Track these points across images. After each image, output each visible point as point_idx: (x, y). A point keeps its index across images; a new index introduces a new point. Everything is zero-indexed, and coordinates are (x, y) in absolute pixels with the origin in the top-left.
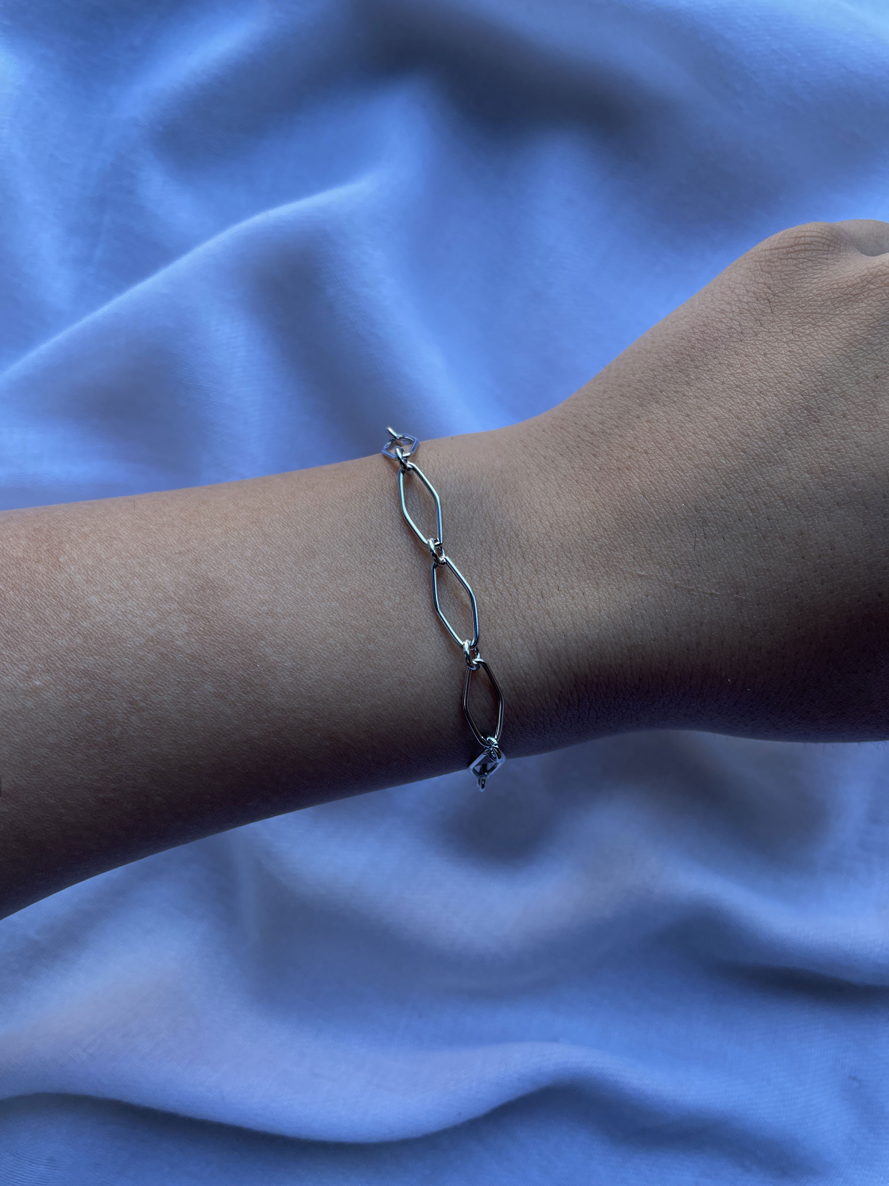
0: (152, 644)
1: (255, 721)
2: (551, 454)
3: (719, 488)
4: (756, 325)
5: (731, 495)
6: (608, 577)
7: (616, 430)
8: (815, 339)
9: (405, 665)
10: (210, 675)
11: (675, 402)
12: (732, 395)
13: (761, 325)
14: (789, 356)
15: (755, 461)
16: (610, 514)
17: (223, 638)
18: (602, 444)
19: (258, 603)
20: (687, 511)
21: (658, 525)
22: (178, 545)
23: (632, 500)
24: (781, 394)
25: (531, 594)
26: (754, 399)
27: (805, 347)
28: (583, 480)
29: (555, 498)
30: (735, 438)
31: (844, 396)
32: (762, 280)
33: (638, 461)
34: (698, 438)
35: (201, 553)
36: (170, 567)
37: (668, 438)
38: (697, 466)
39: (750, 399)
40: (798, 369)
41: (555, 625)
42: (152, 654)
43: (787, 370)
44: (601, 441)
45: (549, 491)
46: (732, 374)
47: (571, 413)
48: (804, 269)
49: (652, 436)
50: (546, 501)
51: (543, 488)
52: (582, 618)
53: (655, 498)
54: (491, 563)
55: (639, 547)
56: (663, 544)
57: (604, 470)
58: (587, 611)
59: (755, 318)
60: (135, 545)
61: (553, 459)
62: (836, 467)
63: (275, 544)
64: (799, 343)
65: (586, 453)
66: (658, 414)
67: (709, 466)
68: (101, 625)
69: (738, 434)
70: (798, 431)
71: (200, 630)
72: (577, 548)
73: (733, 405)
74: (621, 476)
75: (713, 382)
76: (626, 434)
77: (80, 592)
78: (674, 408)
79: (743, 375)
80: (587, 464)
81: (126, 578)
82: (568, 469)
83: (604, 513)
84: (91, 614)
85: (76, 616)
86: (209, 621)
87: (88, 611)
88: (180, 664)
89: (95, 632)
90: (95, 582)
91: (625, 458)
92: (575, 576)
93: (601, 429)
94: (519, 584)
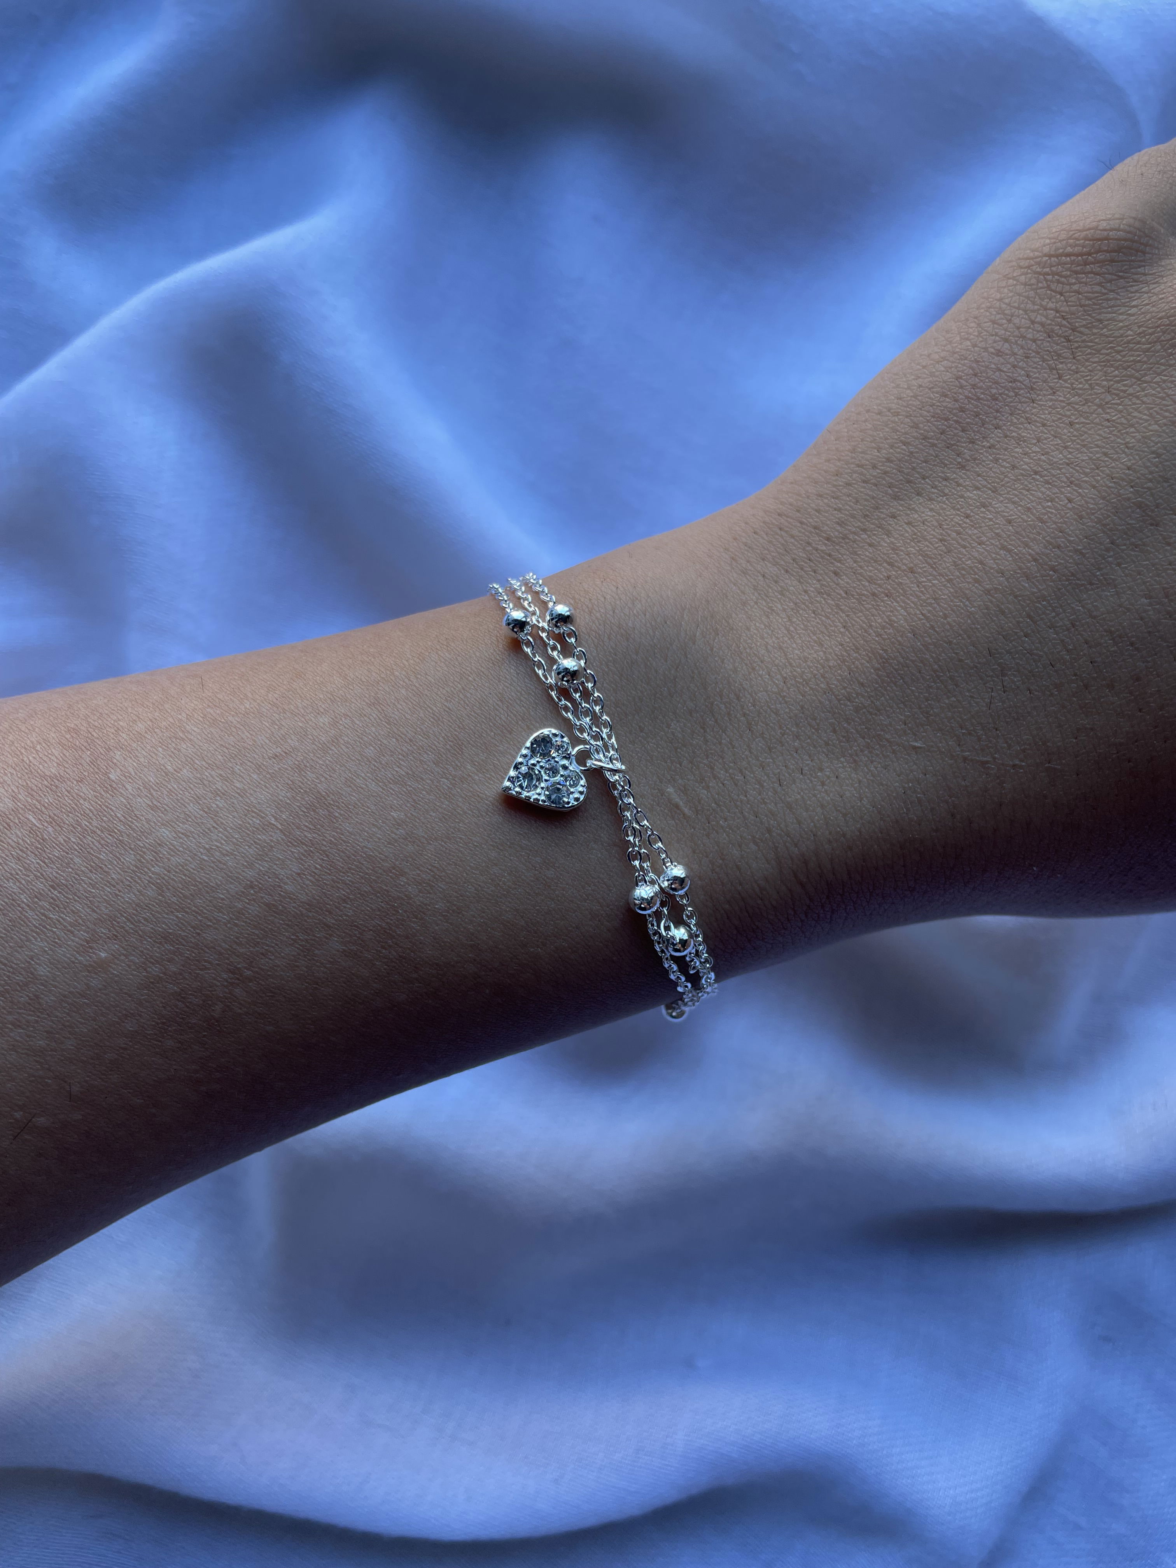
0: (252, 892)
2: (771, 570)
3: (1021, 622)
4: (1052, 377)
5: (1038, 632)
6: (870, 752)
7: (864, 536)
8: (1144, 403)
11: (946, 495)
12: (1029, 485)
13: (1060, 378)
14: (1108, 427)
15: (1070, 583)
16: (868, 662)
17: (348, 876)
19: (391, 825)
20: (977, 657)
21: (937, 676)
22: (270, 744)
23: (898, 641)
24: (1102, 486)
26: (1062, 493)
27: (1130, 415)
28: (823, 610)
29: (786, 639)
30: (1040, 550)
33: (901, 583)
34: (986, 550)
35: (305, 755)
36: (264, 779)
37: (942, 550)
38: (988, 592)
39: (1056, 493)
40: (1123, 447)
41: (799, 823)
42: (254, 906)
43: (1107, 448)
44: (843, 551)
45: (776, 627)
46: (1027, 455)
47: (791, 505)
48: (1113, 291)
49: (919, 546)
50: (774, 643)
51: (767, 623)
52: (838, 811)
53: (931, 639)
54: (706, 741)
55: (911, 708)
56: (946, 704)
57: (853, 595)
58: (843, 800)
59: (1048, 365)
60: (211, 749)
64: (1120, 407)
65: (823, 570)
66: (923, 513)
67: (1006, 592)
68: (179, 870)
69: (1045, 545)
70: (1129, 539)
71: (316, 868)
72: (824, 713)
73: (1032, 502)
74: (878, 606)
75: (1000, 465)
76: (879, 542)
77: (145, 823)
78: (946, 504)
79: (1043, 455)
80: (826, 586)
81: (206, 799)
82: (800, 594)
83: (858, 660)
84: (164, 855)
85: (144, 858)
86: (327, 855)
87: (159, 851)
88: (294, 917)
89: (173, 879)
90: (163, 807)
91: (881, 579)
92: (824, 752)
93: (841, 533)
94: (746, 769)
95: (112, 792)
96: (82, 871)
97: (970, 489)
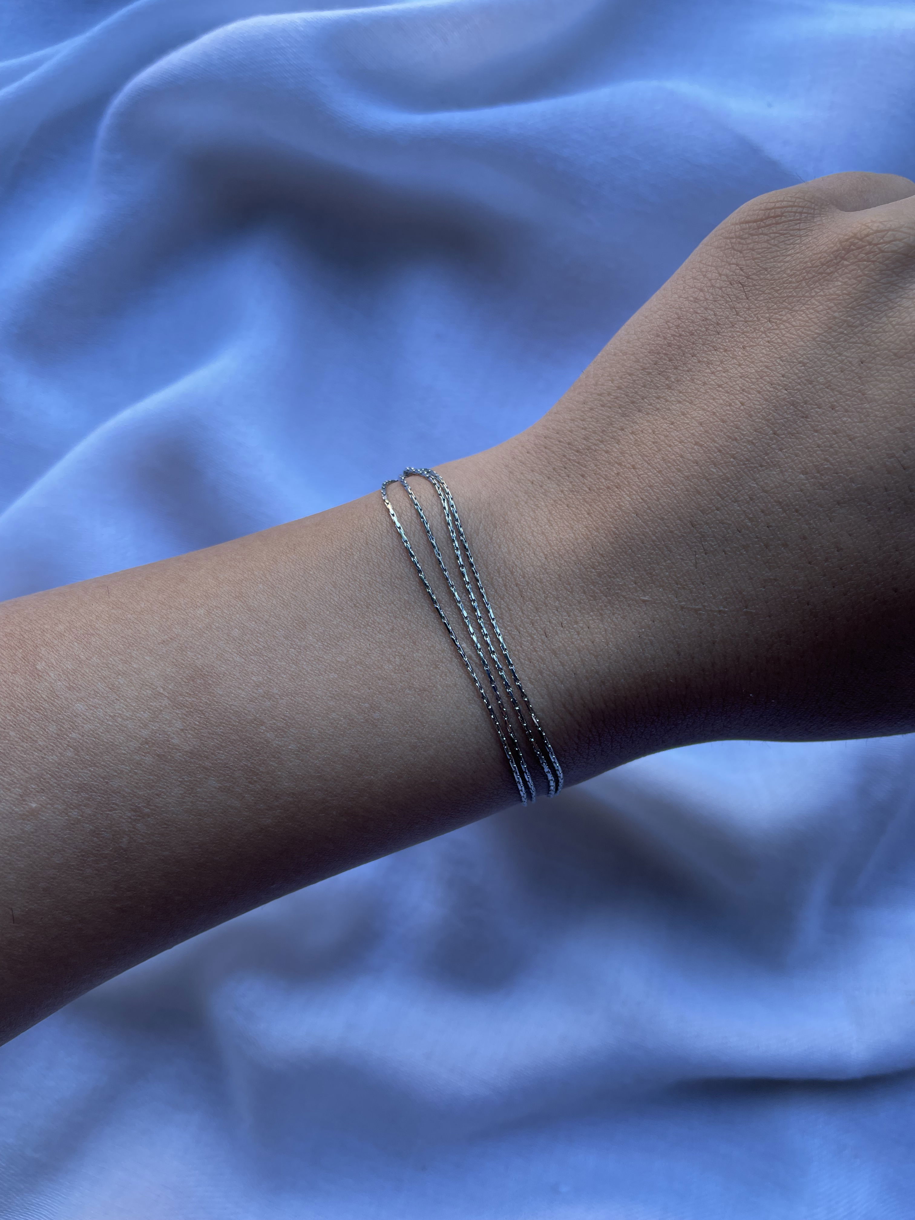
0: (147, 746)
1: (267, 810)
2: (538, 477)
3: (713, 499)
4: (732, 314)
5: (726, 506)
6: (612, 607)
7: (602, 446)
8: (793, 326)
9: (415, 729)
10: (213, 770)
11: (658, 409)
12: (714, 396)
13: (737, 314)
14: (768, 347)
15: (746, 467)
16: (605, 538)
17: (220, 728)
18: (589, 462)
19: (252, 687)
20: (683, 528)
21: (655, 545)
22: (160, 633)
23: (625, 520)
24: (764, 391)
25: (534, 634)
26: (737, 399)
27: (783, 336)
28: (573, 504)
29: (547, 526)
30: (723, 443)
31: (830, 386)
32: (734, 261)
33: (626, 477)
34: (684, 446)
35: (186, 639)
36: (154, 660)
37: (654, 450)
38: (687, 478)
39: (733, 399)
40: (778, 361)
41: (563, 665)
42: (149, 758)
43: (768, 362)
44: (587, 459)
45: (540, 519)
46: (713, 373)
47: (553, 429)
48: (775, 245)
49: (639, 449)
50: (538, 530)
51: (533, 517)
52: (591, 653)
53: (649, 517)
55: (639, 571)
56: (664, 566)
57: (594, 490)
58: (594, 645)
59: (730, 305)
60: (114, 640)
61: (541, 484)
62: (831, 464)
63: (262, 618)
64: (777, 332)
65: (574, 474)
66: (642, 424)
67: (700, 476)
68: (91, 734)
69: (726, 439)
70: (786, 430)
71: (195, 724)
72: (575, 578)
73: (717, 407)
74: (611, 495)
75: (694, 383)
77: (64, 701)
78: (658, 416)
79: (724, 372)
80: (576, 486)
81: (110, 679)
82: (558, 494)
83: (598, 537)
84: (79, 724)
85: (63, 727)
86: (203, 714)
87: (75, 721)
88: (180, 763)
89: (86, 742)
90: (78, 687)
91: (615, 476)
92: (577, 609)
93: (586, 445)
94: (520, 626)
95: (39, 678)
97: (674, 403)
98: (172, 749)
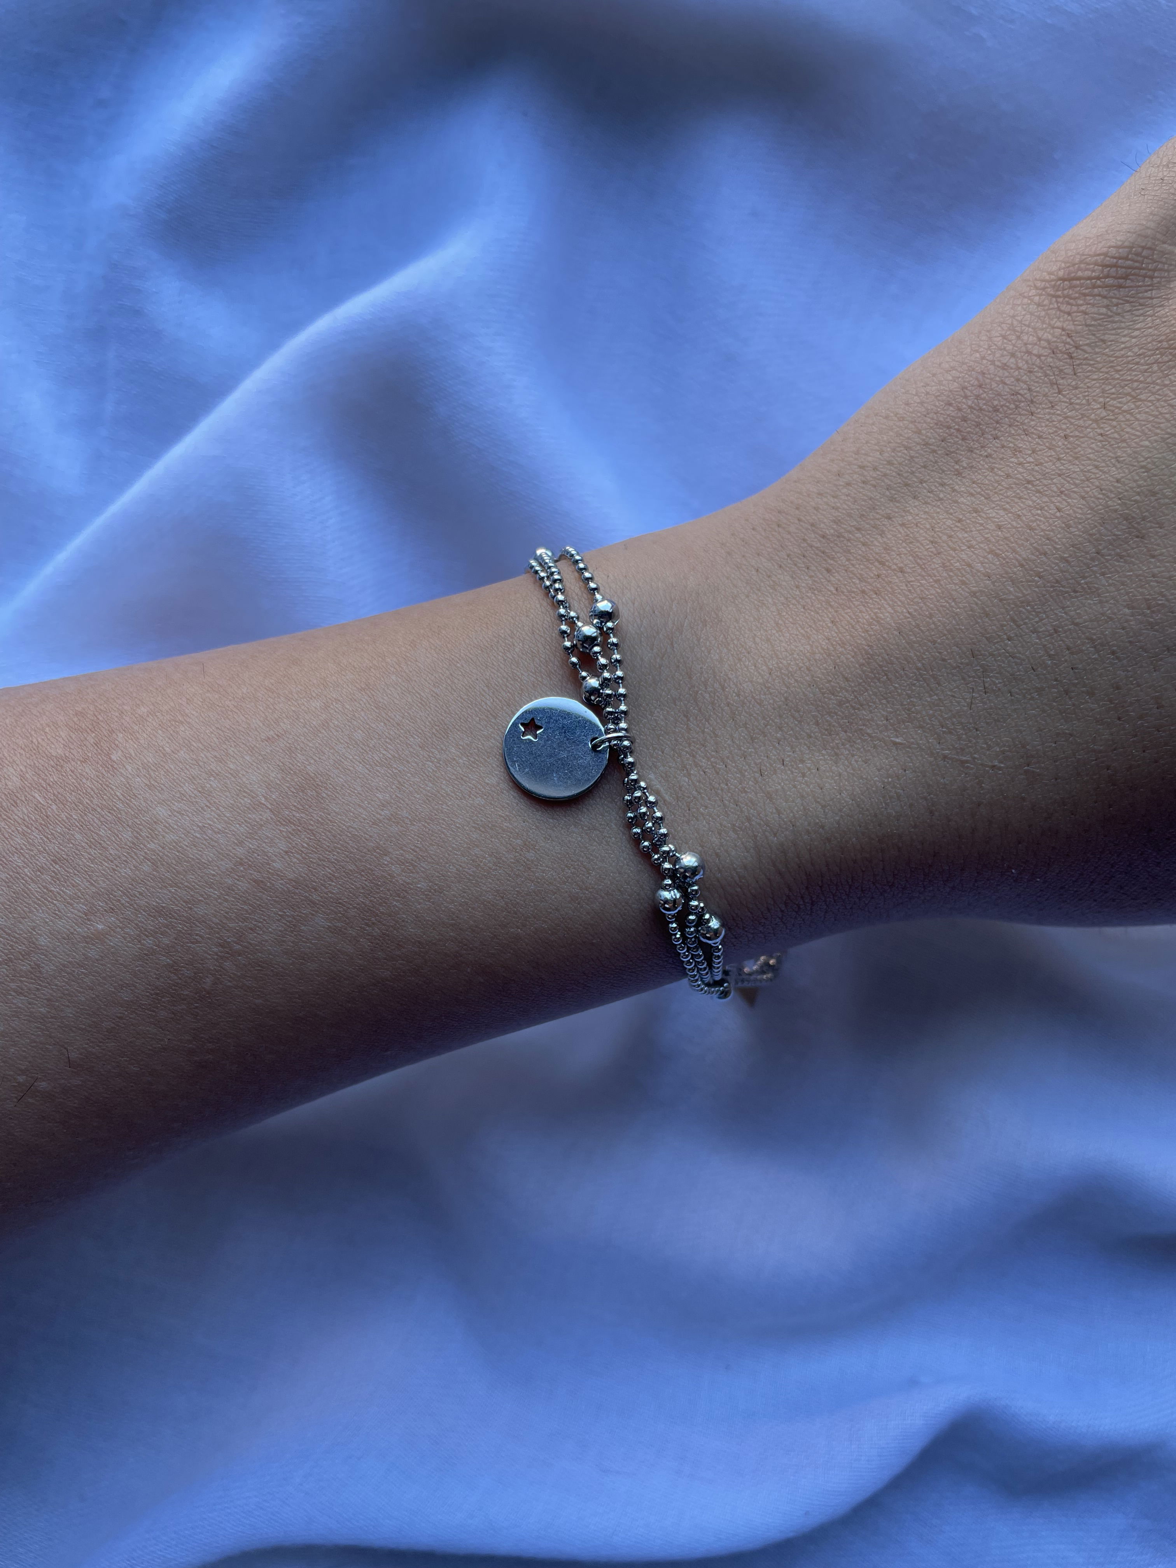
0: (242, 869)
1: (385, 959)
2: (765, 564)
3: (1006, 626)
4: (1052, 391)
5: (1021, 636)
6: (852, 746)
7: (858, 535)
10: (323, 906)
11: (941, 499)
12: (1021, 494)
13: (1060, 392)
14: (1101, 442)
15: (1055, 590)
16: (853, 657)
17: (334, 855)
18: (838, 554)
19: (376, 806)
20: (960, 657)
21: (920, 674)
22: (264, 727)
23: (883, 637)
24: (1091, 497)
25: (745, 771)
26: (1052, 502)
27: (1122, 430)
28: (813, 605)
29: (775, 634)
30: (1027, 556)
32: (1059, 324)
33: (890, 582)
34: (975, 554)
35: (296, 738)
36: (256, 761)
37: (931, 552)
38: (974, 594)
39: (1047, 501)
40: (1116, 461)
41: (779, 813)
42: (243, 882)
43: (1098, 461)
44: (837, 549)
45: (765, 620)
46: (1021, 464)
47: (791, 502)
48: (1118, 314)
49: (910, 547)
50: (762, 635)
51: (756, 618)
52: (817, 802)
53: (916, 638)
54: (689, 730)
55: (894, 704)
56: (925, 704)
57: (842, 592)
58: (823, 793)
59: (1050, 381)
60: (207, 731)
61: (769, 573)
62: (1167, 600)
64: (1114, 423)
65: (816, 567)
66: (917, 515)
67: (991, 594)
68: (174, 847)
69: (1031, 551)
70: (1114, 550)
71: (303, 847)
72: (808, 705)
73: (1023, 509)
74: (866, 603)
75: (995, 473)
76: (872, 542)
77: (143, 802)
78: (940, 508)
79: (1036, 465)
80: (818, 583)
81: (200, 779)
82: (792, 589)
83: (844, 655)
84: (159, 832)
85: (140, 835)
86: (313, 834)
87: (155, 828)
88: (282, 893)
89: (167, 856)
90: (160, 787)
91: (872, 578)
92: (805, 744)
93: (836, 531)
94: (728, 758)
95: (113, 771)
96: (82, 846)
97: (964, 495)
98: (272, 874)
